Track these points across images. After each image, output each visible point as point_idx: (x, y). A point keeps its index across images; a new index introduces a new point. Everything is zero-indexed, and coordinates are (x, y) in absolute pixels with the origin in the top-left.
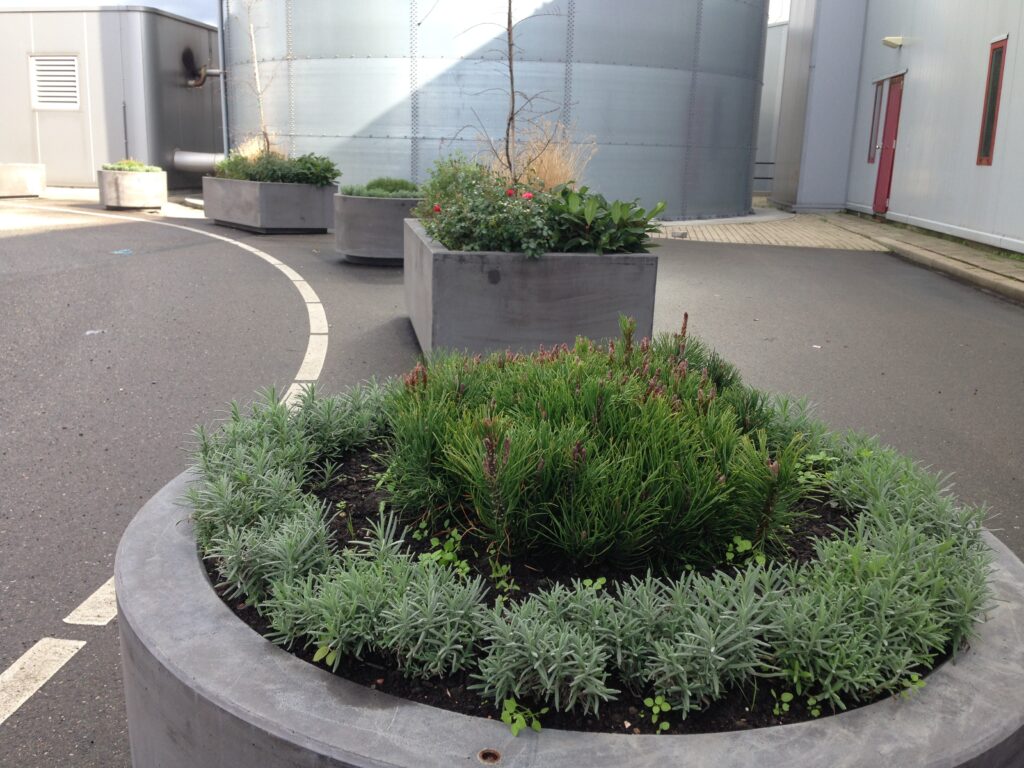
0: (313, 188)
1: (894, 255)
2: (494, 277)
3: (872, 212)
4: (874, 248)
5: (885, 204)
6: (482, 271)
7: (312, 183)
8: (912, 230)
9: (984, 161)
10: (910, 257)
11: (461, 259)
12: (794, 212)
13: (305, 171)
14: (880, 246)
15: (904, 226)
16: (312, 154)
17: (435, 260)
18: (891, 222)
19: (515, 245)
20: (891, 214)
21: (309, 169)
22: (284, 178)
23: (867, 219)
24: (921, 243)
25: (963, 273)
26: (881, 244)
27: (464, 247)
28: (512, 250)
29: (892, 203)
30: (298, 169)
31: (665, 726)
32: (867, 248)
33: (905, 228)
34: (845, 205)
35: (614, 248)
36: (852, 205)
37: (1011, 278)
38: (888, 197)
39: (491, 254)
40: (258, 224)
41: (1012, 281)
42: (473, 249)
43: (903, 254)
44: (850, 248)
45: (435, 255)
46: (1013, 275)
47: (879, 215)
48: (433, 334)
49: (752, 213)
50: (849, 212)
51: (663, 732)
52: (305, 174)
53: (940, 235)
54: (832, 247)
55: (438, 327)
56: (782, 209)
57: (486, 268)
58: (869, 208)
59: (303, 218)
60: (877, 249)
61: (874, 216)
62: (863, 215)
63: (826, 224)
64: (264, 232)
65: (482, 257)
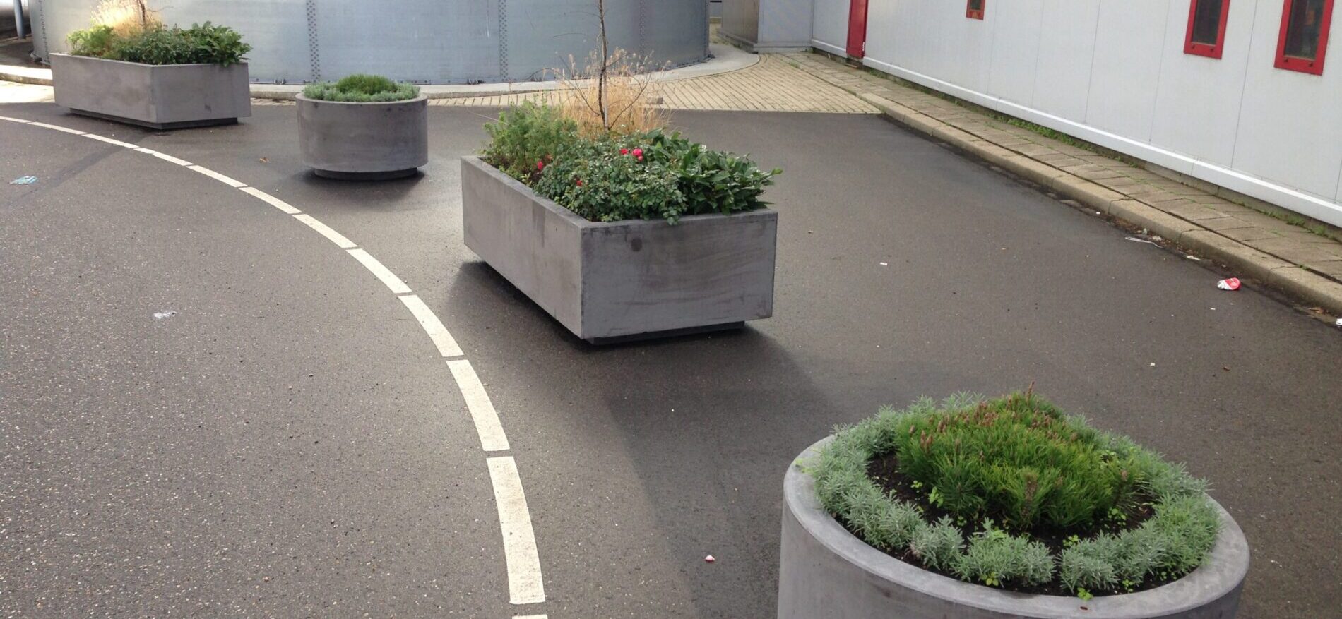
0: (218, 66)
1: (887, 118)
2: (636, 245)
3: (845, 56)
4: (866, 110)
5: (861, 48)
6: (626, 240)
7: (215, 62)
8: (895, 81)
9: (975, 14)
10: (906, 122)
11: (607, 231)
12: (756, 53)
13: (206, 47)
14: (870, 106)
15: (885, 75)
16: (208, 23)
17: (584, 234)
18: (869, 69)
19: (654, 212)
20: (868, 60)
21: (209, 44)
22: (179, 58)
23: (839, 62)
24: (912, 103)
25: (968, 146)
26: (871, 103)
27: (605, 218)
28: (651, 218)
29: (869, 46)
30: (194, 44)
31: (1131, 590)
32: (858, 111)
33: (887, 78)
34: (811, 42)
35: (740, 208)
36: (819, 43)
37: (1019, 153)
38: (864, 41)
39: (633, 223)
40: (153, 119)
41: (1019, 157)
42: (614, 219)
43: (897, 118)
44: (841, 111)
45: (583, 230)
46: (1020, 151)
47: (854, 57)
48: (582, 303)
49: (711, 57)
50: (816, 50)
51: (1130, 592)
52: (206, 51)
53: (928, 91)
54: (824, 110)
55: (587, 296)
56: (739, 47)
57: (630, 237)
58: (842, 50)
59: (208, 108)
60: (869, 112)
61: (848, 60)
62: (834, 57)
63: (798, 72)
64: (160, 128)
65: (625, 227)
